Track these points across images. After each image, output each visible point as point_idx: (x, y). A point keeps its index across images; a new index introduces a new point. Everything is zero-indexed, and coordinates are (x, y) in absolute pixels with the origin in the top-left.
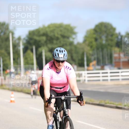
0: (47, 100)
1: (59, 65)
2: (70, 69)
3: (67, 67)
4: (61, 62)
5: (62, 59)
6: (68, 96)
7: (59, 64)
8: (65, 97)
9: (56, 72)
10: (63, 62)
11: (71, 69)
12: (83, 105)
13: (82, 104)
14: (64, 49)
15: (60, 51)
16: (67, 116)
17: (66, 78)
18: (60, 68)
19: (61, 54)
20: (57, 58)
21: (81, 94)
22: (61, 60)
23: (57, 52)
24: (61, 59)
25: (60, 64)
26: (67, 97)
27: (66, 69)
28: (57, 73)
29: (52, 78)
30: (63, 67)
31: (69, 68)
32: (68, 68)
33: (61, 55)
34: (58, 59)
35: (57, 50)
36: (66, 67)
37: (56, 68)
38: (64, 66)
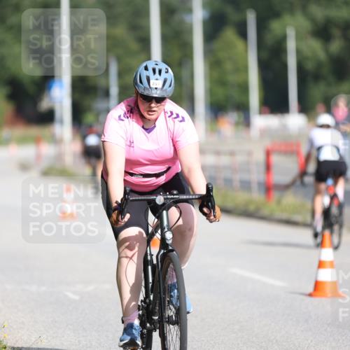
0: (116, 205)
1: (150, 110)
2: (180, 119)
3: (172, 113)
4: (154, 101)
5: (158, 92)
6: (174, 195)
7: (151, 107)
8: (165, 199)
9: (143, 127)
11: (183, 120)
12: (215, 221)
13: (212, 217)
14: (167, 66)
15: (154, 70)
16: (170, 248)
17: (172, 144)
19: (157, 79)
20: (145, 88)
21: (209, 190)
22: (156, 94)
24: (154, 91)
25: (153, 105)
26: (172, 199)
27: (170, 120)
28: (146, 129)
29: (131, 144)
31: (178, 116)
32: (174, 116)
33: (156, 83)
34: (146, 93)
35: (146, 68)
36: (169, 114)
37: (142, 117)
38: (165, 113)
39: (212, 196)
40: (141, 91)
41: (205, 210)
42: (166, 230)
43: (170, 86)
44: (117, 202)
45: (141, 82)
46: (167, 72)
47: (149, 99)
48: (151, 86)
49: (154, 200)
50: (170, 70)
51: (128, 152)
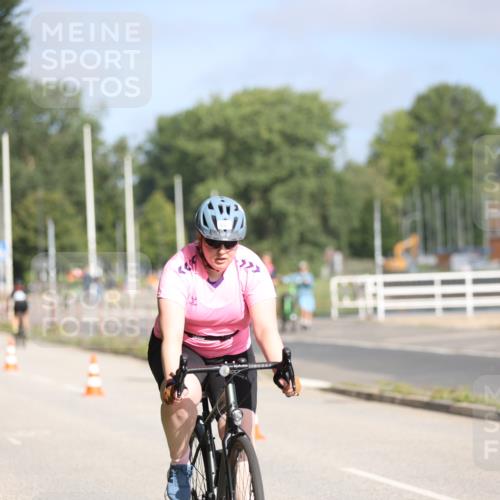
0: (170, 378)
1: (219, 258)
2: (255, 268)
3: (244, 262)
4: (223, 246)
5: (229, 234)
6: (241, 364)
7: (219, 255)
8: (231, 369)
9: (208, 280)
10: (230, 245)
11: (258, 270)
12: (293, 395)
13: (291, 390)
14: (235, 203)
15: (221, 208)
16: (240, 431)
17: (243, 300)
18: (222, 266)
19: (225, 219)
20: (211, 231)
21: (286, 356)
22: (225, 237)
23: (209, 214)
24: (223, 234)
25: (223, 251)
26: (239, 368)
27: (242, 271)
28: (212, 283)
29: (193, 301)
30: (233, 262)
31: (251, 265)
32: (248, 264)
33: (225, 223)
34: (213, 237)
35: (210, 206)
36: (241, 263)
37: (208, 267)
38: (236, 261)
39: (290, 364)
40: (206, 235)
41: (282, 382)
42: (233, 408)
43: (242, 226)
44: (171, 374)
45: (205, 223)
46: (237, 209)
47: (216, 245)
48: (219, 227)
49: (218, 371)
50: (240, 207)
51: (189, 312)
